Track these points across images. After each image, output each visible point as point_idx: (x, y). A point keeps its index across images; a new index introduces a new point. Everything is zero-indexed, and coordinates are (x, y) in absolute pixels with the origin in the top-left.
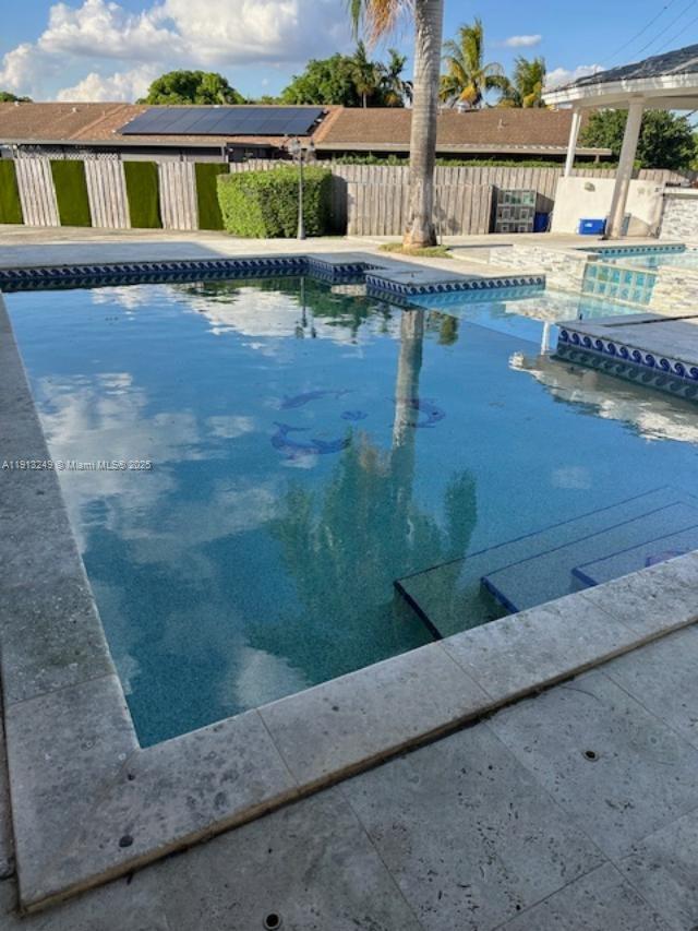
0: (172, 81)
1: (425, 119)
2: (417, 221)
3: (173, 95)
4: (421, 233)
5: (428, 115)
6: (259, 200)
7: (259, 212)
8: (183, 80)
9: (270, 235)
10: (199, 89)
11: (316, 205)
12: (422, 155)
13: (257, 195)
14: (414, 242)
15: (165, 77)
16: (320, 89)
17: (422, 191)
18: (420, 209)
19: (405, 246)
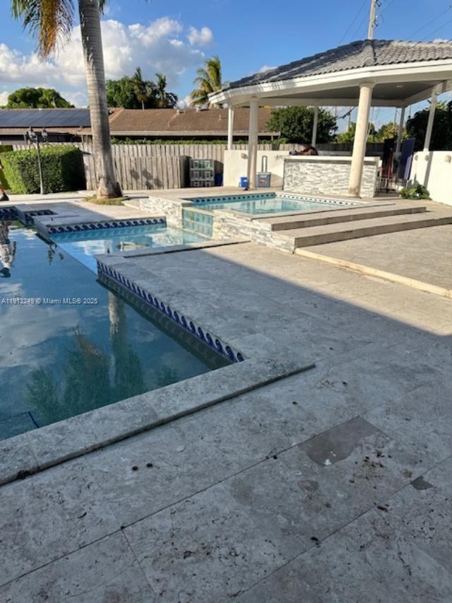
0: (21, 94)
1: (97, 113)
2: (102, 181)
3: (22, 103)
4: (105, 189)
5: (99, 110)
6: (19, 169)
7: (20, 177)
8: (28, 94)
9: (29, 192)
10: (40, 99)
11: (60, 171)
12: (99, 137)
13: (17, 166)
14: (102, 195)
15: (17, 92)
16: (114, 98)
17: (102, 160)
18: (103, 173)
19: (99, 197)
